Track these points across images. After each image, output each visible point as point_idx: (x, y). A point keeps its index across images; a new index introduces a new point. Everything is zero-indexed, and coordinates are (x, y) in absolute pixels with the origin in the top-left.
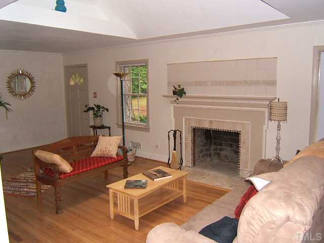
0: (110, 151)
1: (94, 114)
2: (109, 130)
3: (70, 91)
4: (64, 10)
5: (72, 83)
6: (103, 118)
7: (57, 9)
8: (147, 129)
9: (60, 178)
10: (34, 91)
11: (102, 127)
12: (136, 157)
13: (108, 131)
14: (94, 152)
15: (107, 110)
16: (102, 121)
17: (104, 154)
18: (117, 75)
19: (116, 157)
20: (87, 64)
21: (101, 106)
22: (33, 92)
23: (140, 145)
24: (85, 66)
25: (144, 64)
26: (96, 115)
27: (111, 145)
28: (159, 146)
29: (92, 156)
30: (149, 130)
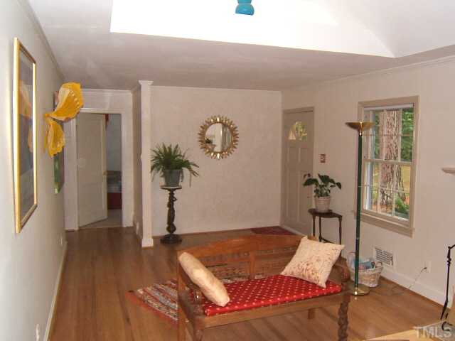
0: (314, 271)
1: (317, 191)
2: (340, 220)
3: (288, 149)
4: (250, 12)
5: (292, 137)
6: (332, 199)
7: (239, 11)
8: (407, 231)
9: (205, 314)
10: (235, 147)
11: (329, 214)
12: (382, 279)
13: (338, 222)
14: (286, 267)
15: (339, 185)
16: (329, 203)
17: (303, 276)
18: (352, 125)
19: (324, 286)
20: (313, 108)
21: (331, 177)
22: (234, 149)
23: (392, 259)
24: (310, 111)
25: (410, 106)
26: (319, 194)
27: (317, 260)
28: (429, 269)
29: (283, 273)
30: (411, 233)
